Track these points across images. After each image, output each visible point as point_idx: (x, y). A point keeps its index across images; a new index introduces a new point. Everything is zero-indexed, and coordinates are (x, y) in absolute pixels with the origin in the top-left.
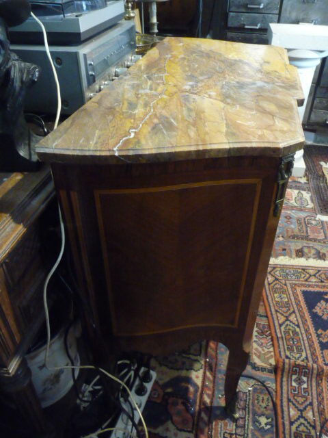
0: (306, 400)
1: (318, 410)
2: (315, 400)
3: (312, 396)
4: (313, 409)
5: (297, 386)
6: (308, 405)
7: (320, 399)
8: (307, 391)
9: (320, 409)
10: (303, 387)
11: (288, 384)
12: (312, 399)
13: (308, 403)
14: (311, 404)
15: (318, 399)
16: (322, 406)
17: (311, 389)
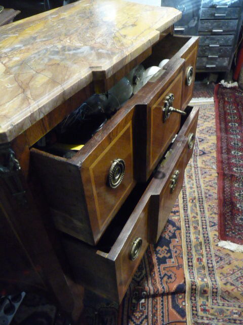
0: (143, 315)
1: (152, 321)
2: (150, 313)
3: (148, 310)
4: (148, 322)
5: (136, 302)
6: (144, 319)
7: (154, 311)
8: (144, 306)
9: (154, 321)
10: (141, 302)
11: (129, 302)
12: (148, 313)
13: (144, 316)
14: (147, 317)
15: (152, 312)
16: (155, 318)
17: (148, 304)
